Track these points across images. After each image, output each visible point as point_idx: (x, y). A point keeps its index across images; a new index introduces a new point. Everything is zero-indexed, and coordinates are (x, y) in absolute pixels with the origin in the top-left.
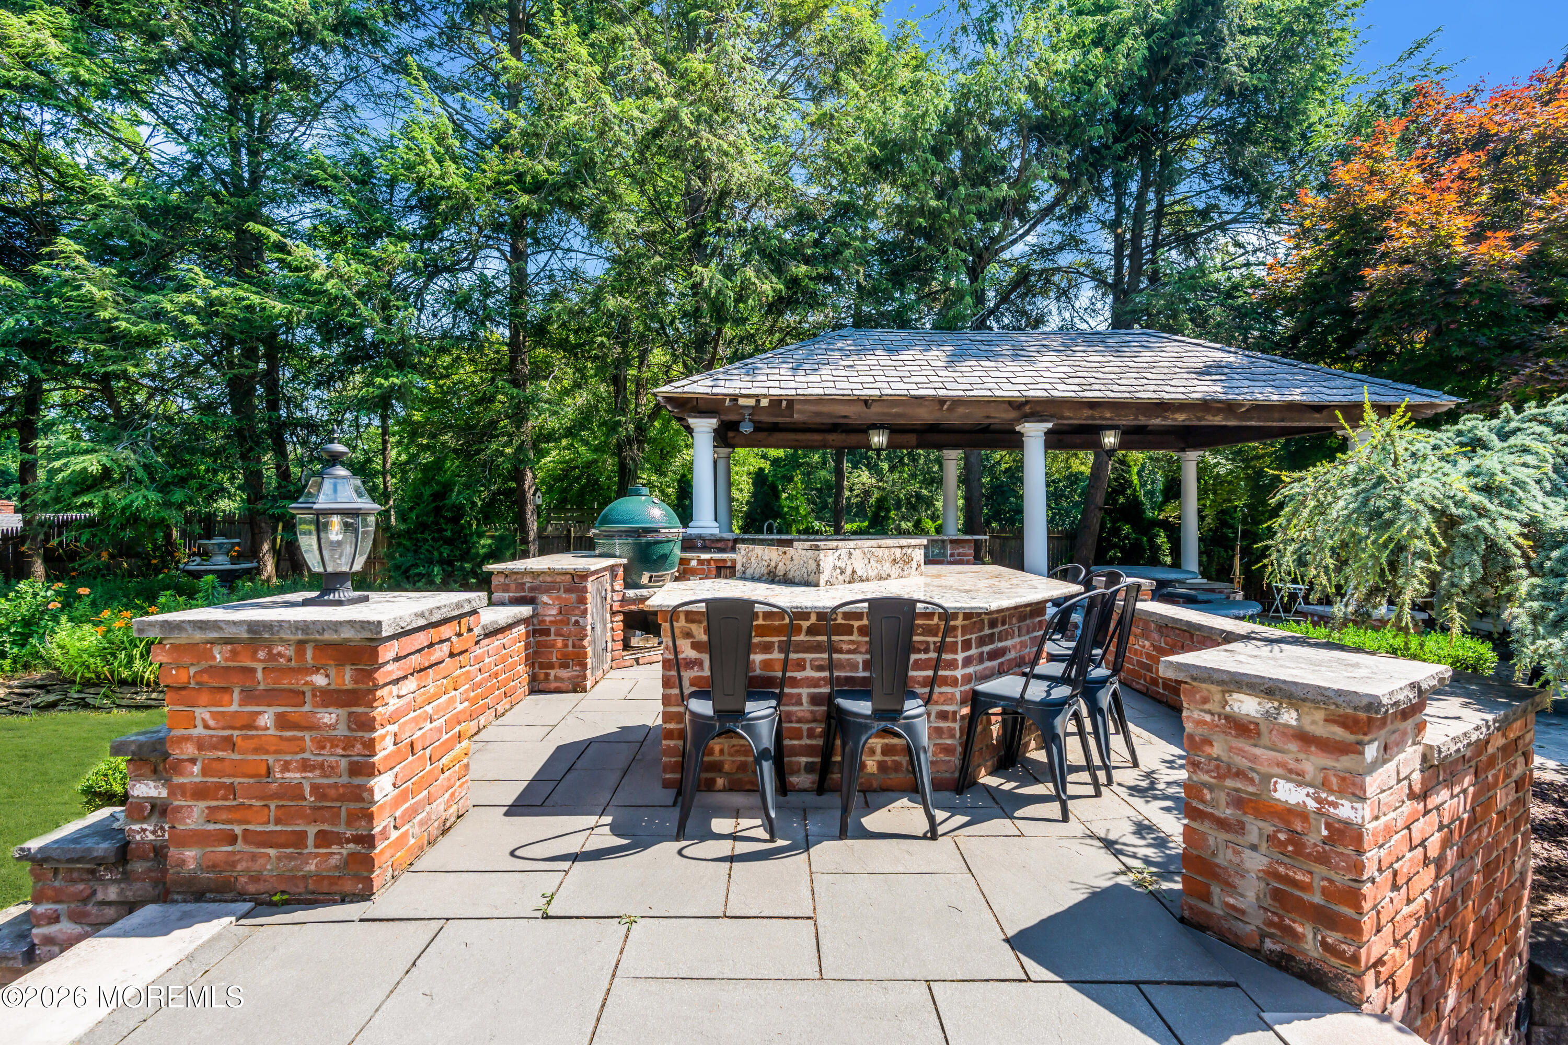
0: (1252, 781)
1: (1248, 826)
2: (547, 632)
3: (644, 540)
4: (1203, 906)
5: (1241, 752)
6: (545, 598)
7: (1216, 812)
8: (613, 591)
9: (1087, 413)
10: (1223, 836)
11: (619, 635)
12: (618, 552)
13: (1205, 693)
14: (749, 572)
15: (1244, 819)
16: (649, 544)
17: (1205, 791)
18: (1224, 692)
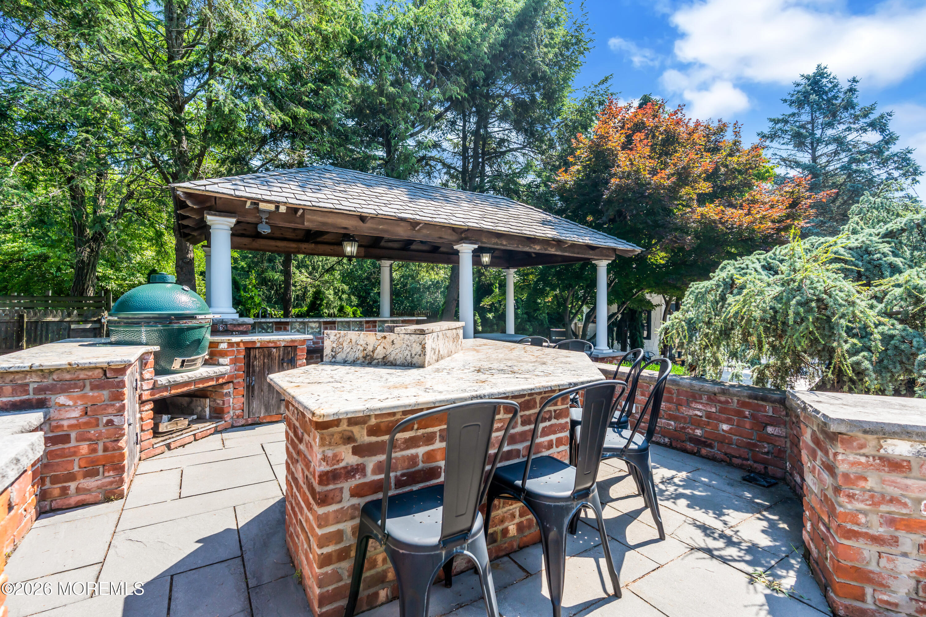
0: (905, 505)
1: (901, 540)
2: (66, 439)
3: (176, 326)
4: (859, 604)
5: (894, 484)
6: (62, 399)
7: (871, 532)
8: (142, 379)
9: (494, 240)
10: (875, 548)
11: (149, 423)
12: (144, 339)
13: (862, 441)
14: (339, 357)
15: (897, 534)
16: (182, 331)
17: (860, 516)
18: (879, 439)
